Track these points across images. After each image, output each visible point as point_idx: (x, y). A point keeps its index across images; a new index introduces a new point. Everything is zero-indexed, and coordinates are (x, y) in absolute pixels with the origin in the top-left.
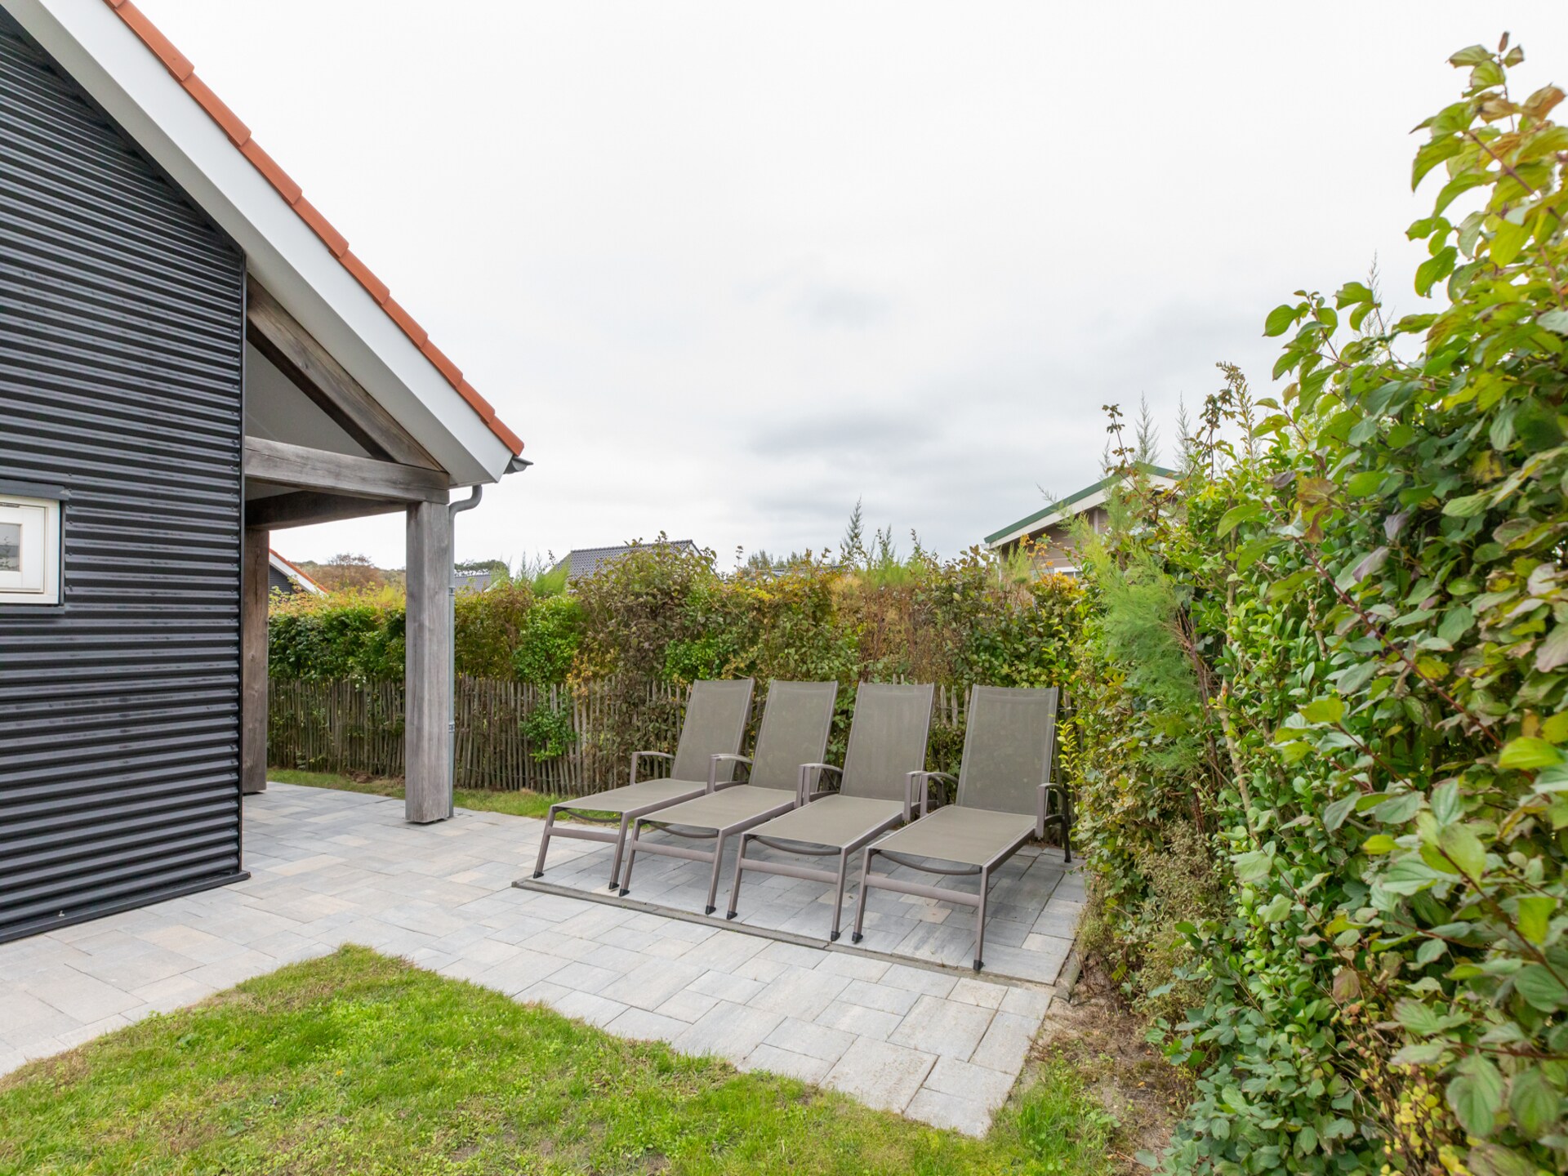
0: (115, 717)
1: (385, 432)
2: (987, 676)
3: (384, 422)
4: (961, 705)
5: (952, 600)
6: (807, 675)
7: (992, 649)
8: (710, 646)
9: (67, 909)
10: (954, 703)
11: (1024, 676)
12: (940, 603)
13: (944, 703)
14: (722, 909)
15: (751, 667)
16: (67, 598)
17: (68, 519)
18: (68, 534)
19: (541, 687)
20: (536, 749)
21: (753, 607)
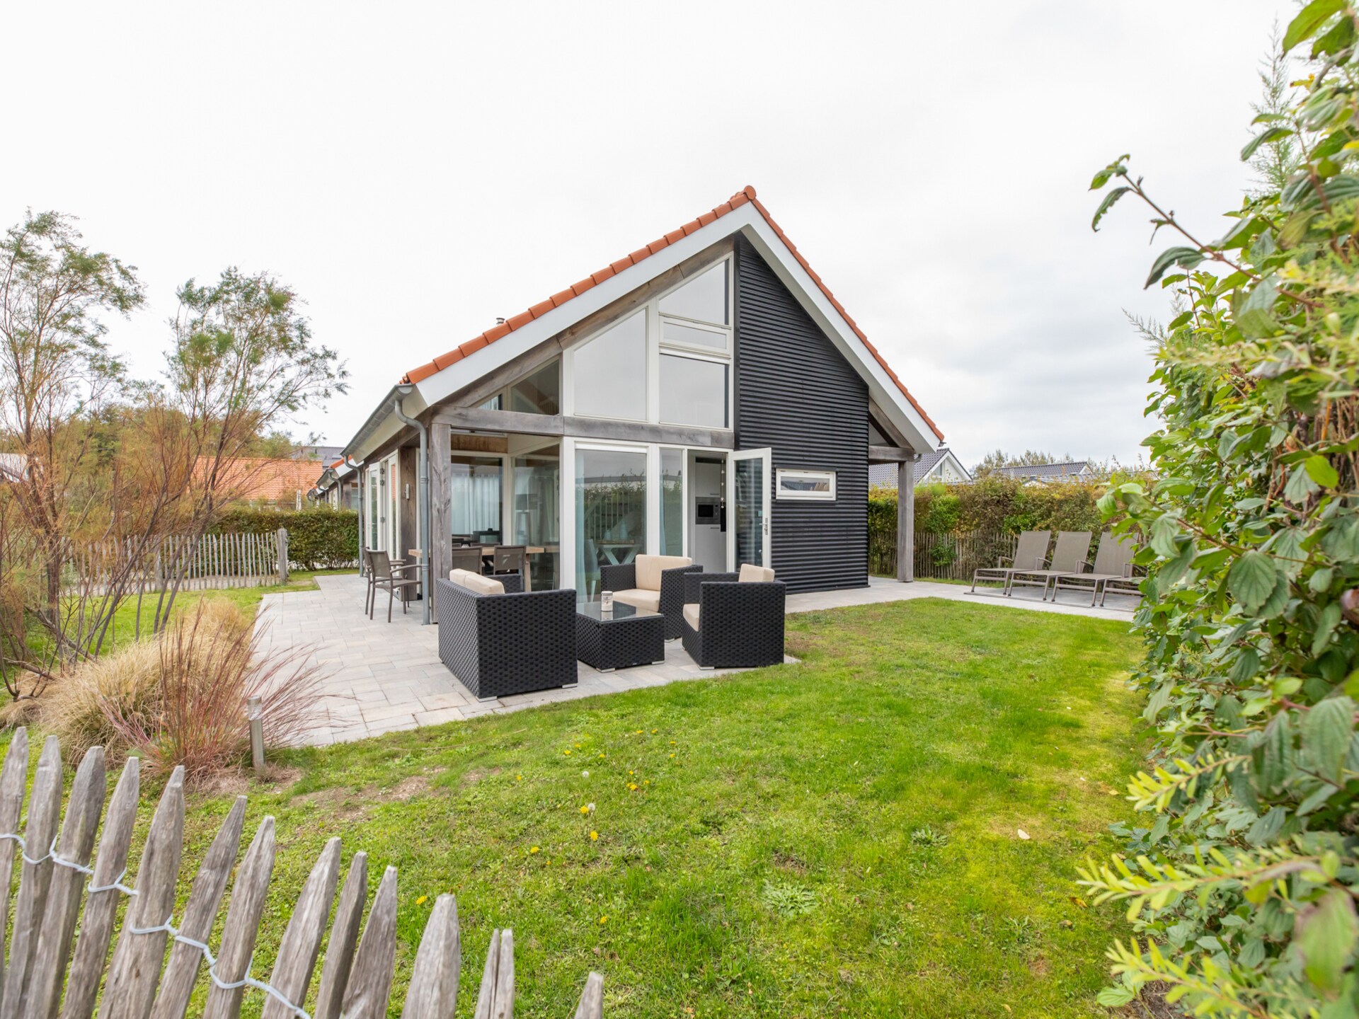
0: (845, 533)
3: (896, 433)
8: (1026, 518)
14: (1049, 600)
15: (1048, 527)
16: (837, 499)
17: (837, 476)
18: (837, 481)
19: (940, 535)
20: (937, 560)
21: (1049, 502)
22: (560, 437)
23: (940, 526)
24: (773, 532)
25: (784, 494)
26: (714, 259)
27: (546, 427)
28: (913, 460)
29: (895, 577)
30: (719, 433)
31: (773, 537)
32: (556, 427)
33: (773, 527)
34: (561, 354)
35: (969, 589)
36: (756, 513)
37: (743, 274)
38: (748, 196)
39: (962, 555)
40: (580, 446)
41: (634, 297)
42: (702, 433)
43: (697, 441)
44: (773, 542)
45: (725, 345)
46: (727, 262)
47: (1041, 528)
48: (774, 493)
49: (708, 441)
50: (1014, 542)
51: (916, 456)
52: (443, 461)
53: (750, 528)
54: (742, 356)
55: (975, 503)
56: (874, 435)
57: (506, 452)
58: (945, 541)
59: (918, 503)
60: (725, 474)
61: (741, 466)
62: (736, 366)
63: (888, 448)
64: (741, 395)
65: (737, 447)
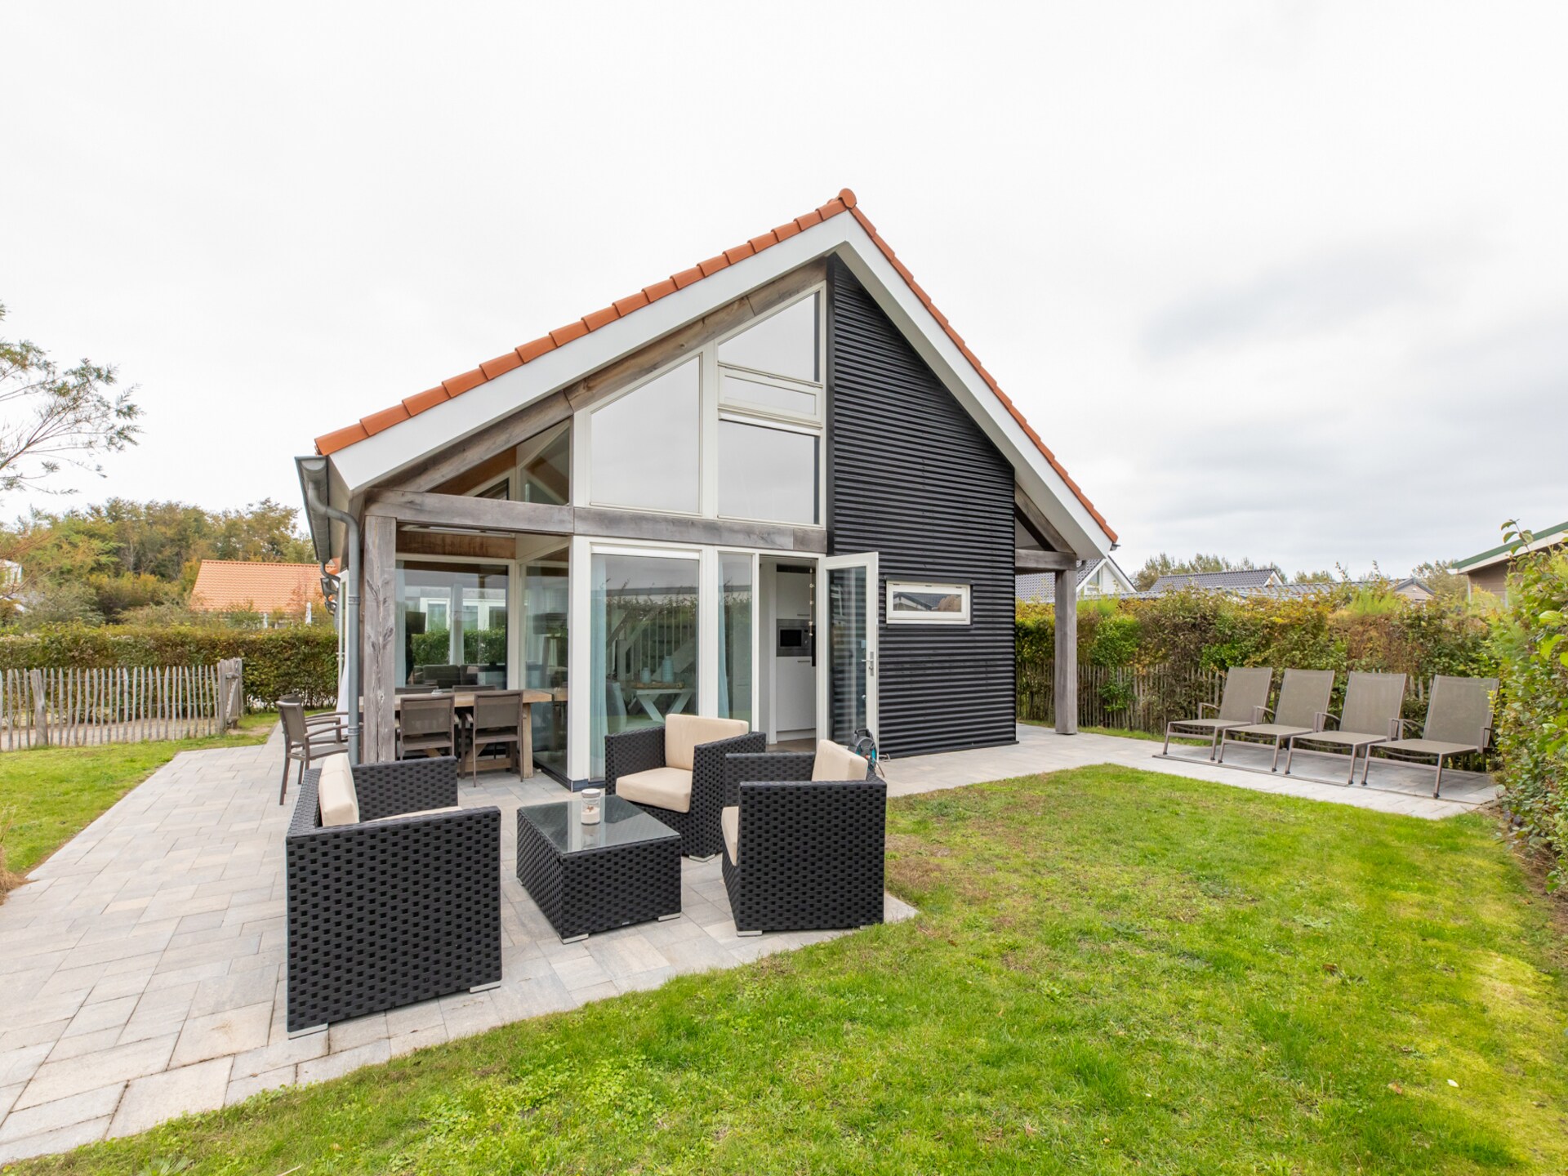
0: (983, 669)
1: (1053, 538)
2: (1447, 671)
3: (1052, 532)
4: (1426, 688)
5: (1420, 626)
6: (1308, 667)
7: (1452, 656)
8: (1234, 648)
9: (975, 742)
10: (1421, 687)
11: (1476, 671)
12: (1411, 626)
13: (1412, 687)
14: (1281, 770)
15: (1265, 662)
16: (972, 622)
17: (972, 591)
18: (972, 597)
19: (1112, 669)
20: (1109, 704)
21: (1267, 627)
22: (567, 536)
23: (1111, 658)
24: (880, 670)
25: (895, 617)
26: (797, 291)
27: (546, 522)
28: (1075, 568)
29: (1052, 724)
30: (805, 532)
31: (881, 677)
32: (562, 522)
33: (880, 663)
34: (570, 418)
35: (1158, 747)
36: (859, 643)
37: (838, 311)
38: (845, 202)
39: (1144, 698)
40: (598, 550)
41: (681, 339)
42: (780, 531)
43: (773, 542)
44: (881, 684)
45: (813, 407)
46: (817, 294)
47: (1256, 664)
48: (883, 614)
49: (789, 542)
50: (1217, 681)
51: (1079, 564)
52: (383, 572)
53: (850, 664)
54: (837, 425)
55: (1162, 628)
56: (1022, 534)
57: (513, 557)
58: (1118, 678)
59: (1081, 626)
60: (814, 590)
61: (836, 577)
62: (830, 438)
63: (1041, 553)
64: (837, 478)
65: (831, 551)
